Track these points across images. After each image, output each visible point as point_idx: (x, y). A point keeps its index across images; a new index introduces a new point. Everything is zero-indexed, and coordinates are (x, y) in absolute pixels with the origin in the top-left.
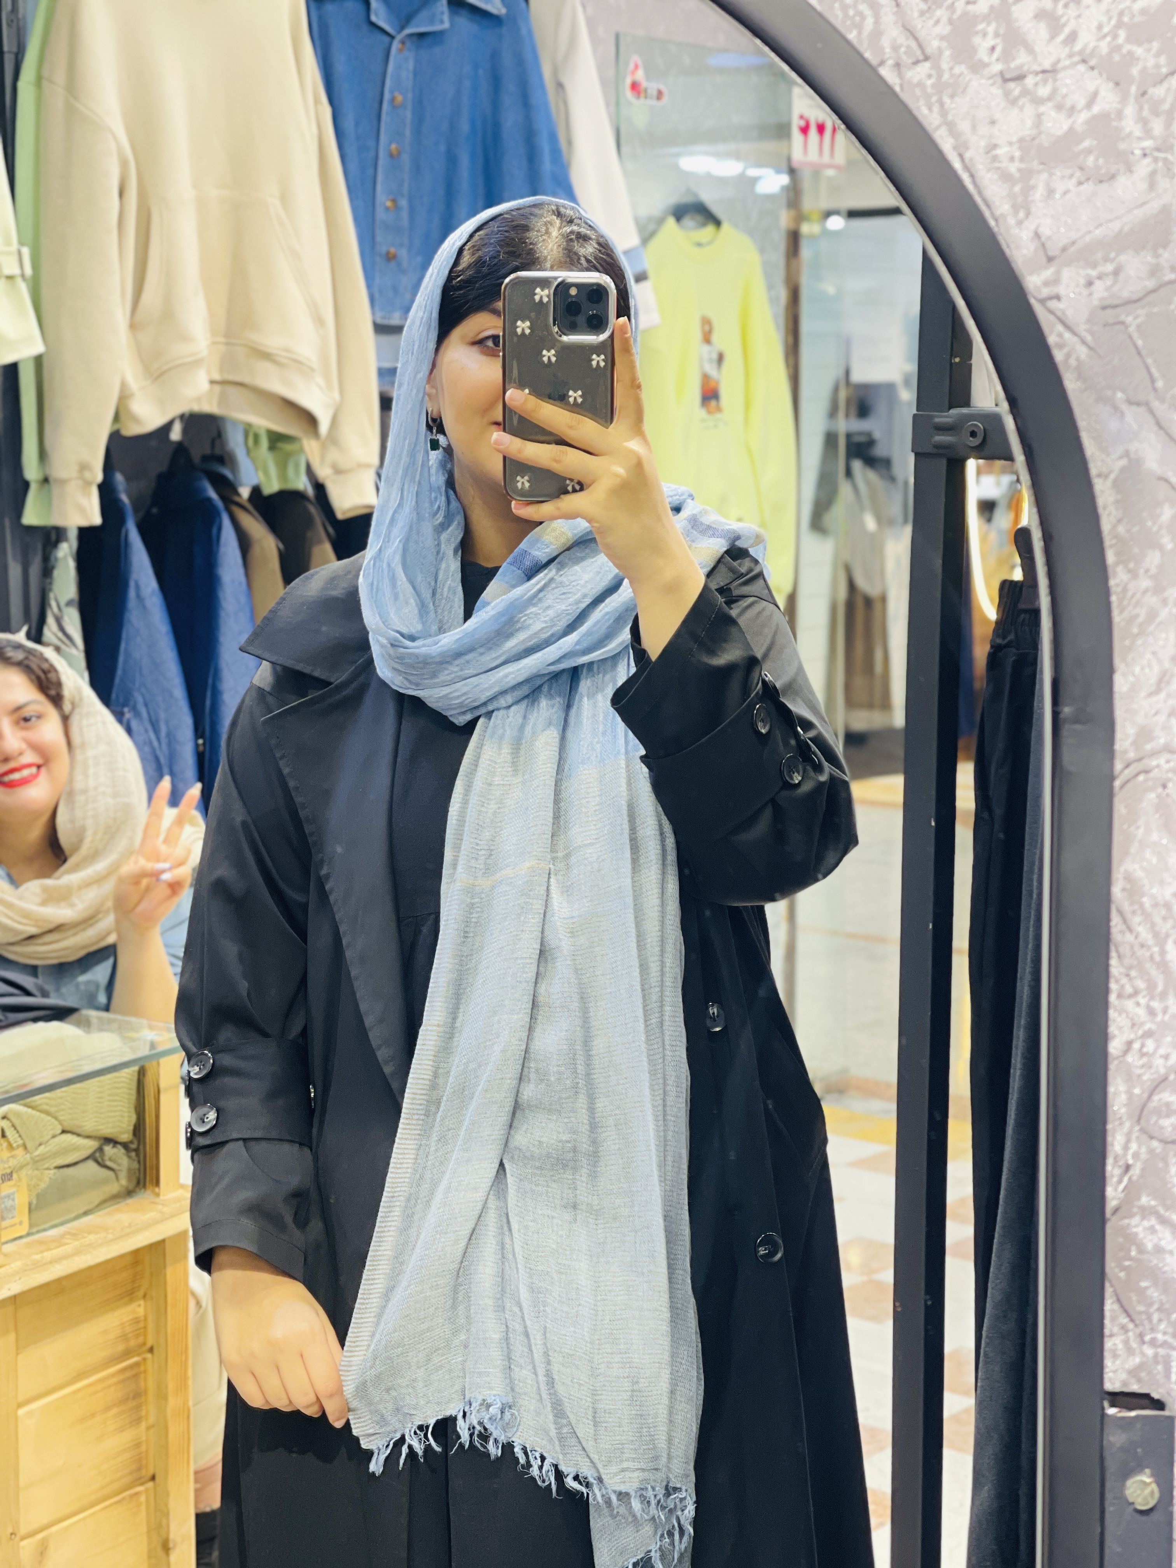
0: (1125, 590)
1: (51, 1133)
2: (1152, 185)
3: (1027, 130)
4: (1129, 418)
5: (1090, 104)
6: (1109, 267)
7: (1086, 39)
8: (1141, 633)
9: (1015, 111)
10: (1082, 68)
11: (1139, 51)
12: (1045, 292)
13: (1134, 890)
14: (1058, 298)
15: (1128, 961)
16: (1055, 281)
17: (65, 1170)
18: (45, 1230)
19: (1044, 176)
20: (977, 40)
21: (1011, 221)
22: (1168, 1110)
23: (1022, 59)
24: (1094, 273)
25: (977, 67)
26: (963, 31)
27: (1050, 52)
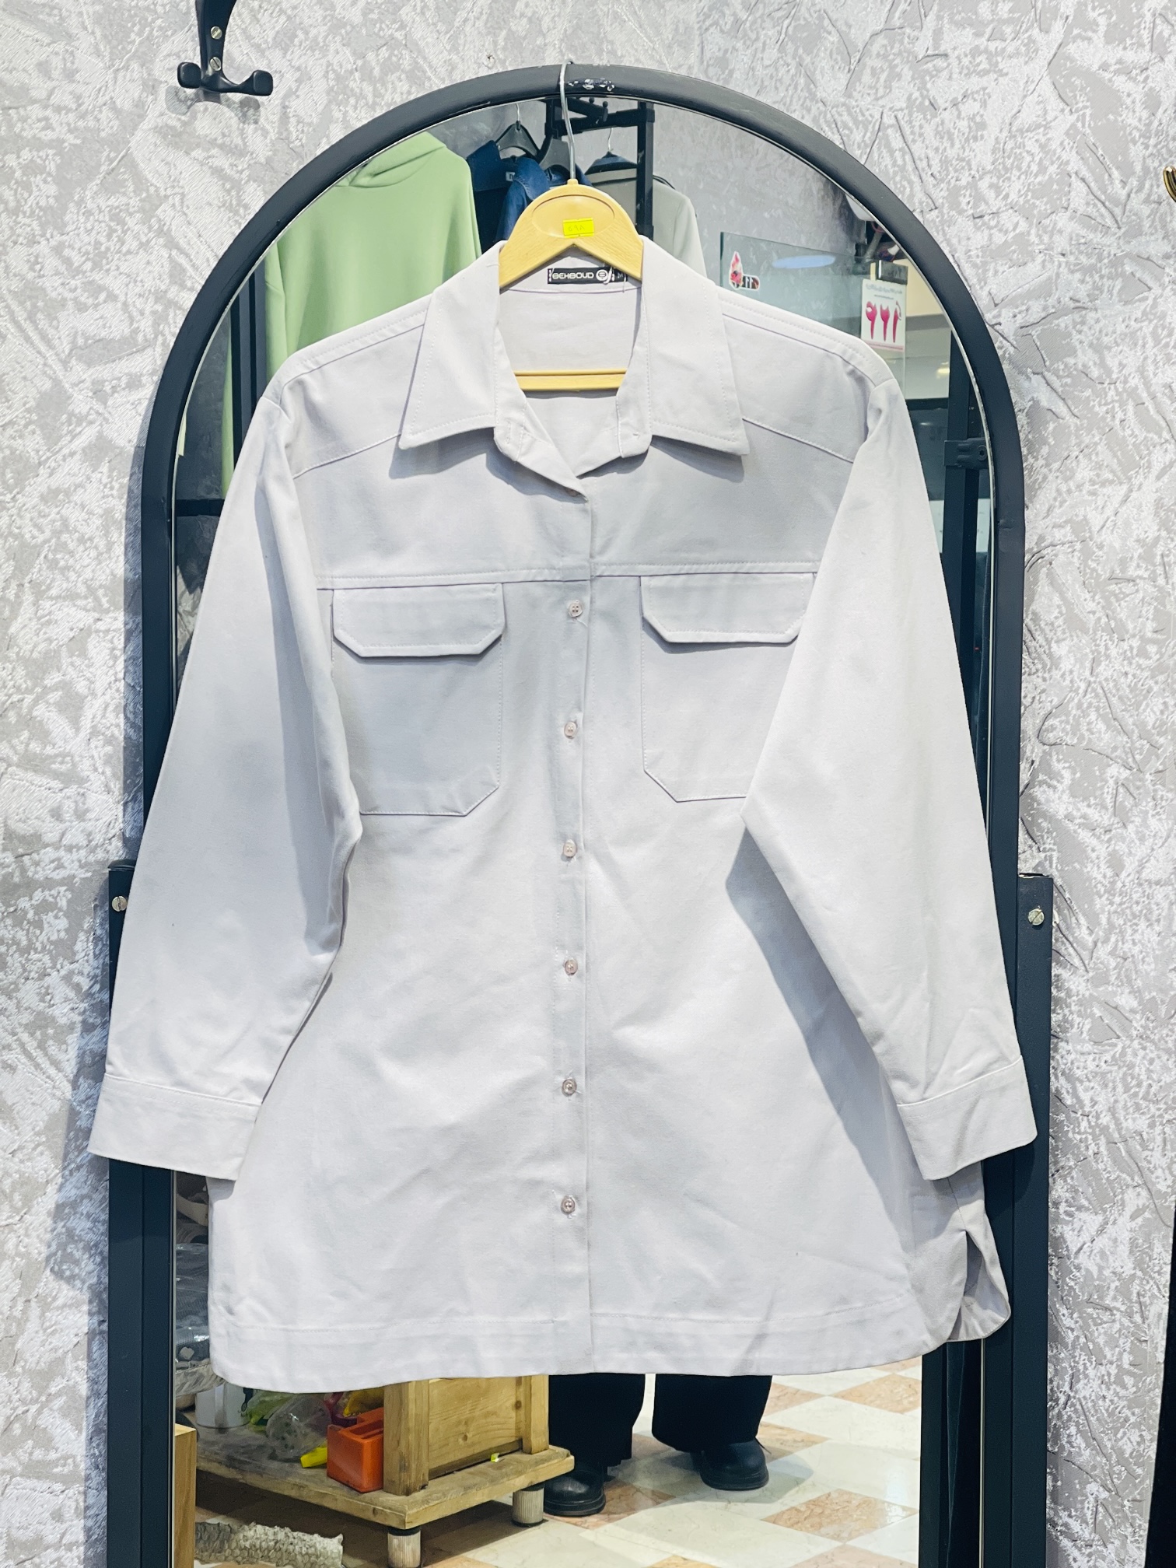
0: (1032, 467)
2: (1044, 267)
3: (985, 242)
4: (1033, 381)
5: (1014, 229)
6: (1024, 308)
8: (1040, 488)
9: (979, 233)
10: (1011, 211)
11: (1037, 203)
12: (994, 322)
13: (1036, 618)
14: (1000, 324)
15: (1034, 655)
16: (999, 315)
19: (993, 264)
20: (961, 199)
21: (978, 287)
22: (1053, 728)
23: (983, 207)
24: (1017, 311)
25: (961, 212)
26: (954, 194)
27: (996, 204)
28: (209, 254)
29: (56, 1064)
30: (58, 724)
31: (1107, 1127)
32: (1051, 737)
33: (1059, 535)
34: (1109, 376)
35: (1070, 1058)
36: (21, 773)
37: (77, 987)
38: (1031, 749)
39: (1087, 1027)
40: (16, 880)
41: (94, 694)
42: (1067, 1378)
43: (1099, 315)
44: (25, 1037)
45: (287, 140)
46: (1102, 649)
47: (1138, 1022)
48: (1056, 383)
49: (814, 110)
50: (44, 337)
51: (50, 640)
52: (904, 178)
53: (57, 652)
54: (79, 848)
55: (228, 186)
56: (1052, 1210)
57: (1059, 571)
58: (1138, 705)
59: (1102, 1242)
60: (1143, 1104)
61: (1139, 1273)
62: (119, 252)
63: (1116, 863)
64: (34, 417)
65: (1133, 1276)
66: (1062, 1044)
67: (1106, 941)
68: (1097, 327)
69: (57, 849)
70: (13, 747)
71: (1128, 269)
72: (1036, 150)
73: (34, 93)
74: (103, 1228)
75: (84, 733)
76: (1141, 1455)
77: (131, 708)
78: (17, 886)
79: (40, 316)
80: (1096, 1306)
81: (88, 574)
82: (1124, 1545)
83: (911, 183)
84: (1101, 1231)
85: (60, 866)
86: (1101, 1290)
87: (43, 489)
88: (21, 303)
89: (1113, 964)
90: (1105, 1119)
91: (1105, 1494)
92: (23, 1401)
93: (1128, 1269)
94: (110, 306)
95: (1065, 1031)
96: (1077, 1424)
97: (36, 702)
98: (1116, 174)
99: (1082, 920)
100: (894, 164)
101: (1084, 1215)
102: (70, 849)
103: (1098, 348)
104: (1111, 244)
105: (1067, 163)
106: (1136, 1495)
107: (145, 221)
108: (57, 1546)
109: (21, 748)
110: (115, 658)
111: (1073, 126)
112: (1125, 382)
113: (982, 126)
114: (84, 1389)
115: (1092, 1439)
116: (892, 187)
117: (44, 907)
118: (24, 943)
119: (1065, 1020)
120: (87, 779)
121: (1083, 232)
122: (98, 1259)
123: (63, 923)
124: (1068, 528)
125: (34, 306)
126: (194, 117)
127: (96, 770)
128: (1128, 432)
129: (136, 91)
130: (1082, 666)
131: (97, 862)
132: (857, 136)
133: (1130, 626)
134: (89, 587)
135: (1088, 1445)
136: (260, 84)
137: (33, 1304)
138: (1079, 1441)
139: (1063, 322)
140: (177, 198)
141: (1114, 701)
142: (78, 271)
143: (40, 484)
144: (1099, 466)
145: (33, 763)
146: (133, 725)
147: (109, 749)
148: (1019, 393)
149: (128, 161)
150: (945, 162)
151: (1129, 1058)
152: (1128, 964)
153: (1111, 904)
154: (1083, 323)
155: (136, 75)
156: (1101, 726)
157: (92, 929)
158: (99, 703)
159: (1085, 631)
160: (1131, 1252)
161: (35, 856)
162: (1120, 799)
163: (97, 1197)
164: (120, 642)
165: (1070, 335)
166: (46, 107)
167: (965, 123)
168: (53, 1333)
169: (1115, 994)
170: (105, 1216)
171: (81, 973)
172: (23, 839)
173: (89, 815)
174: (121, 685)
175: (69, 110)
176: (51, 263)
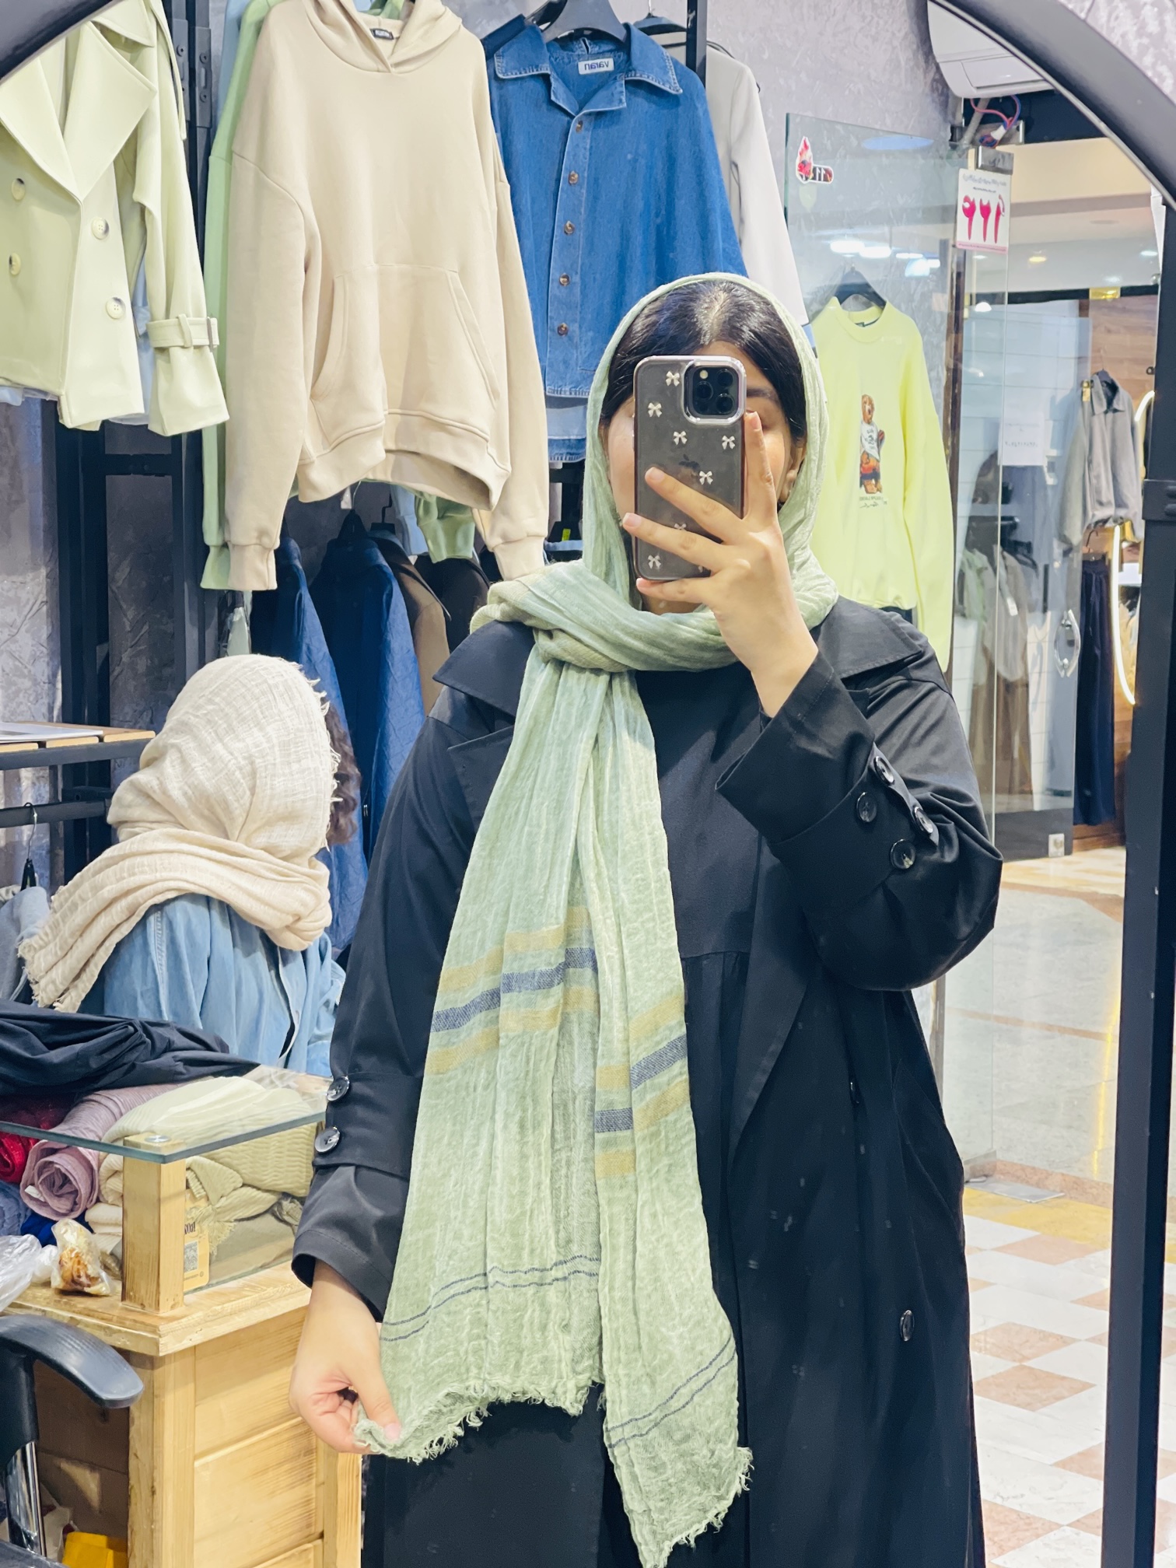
1: (233, 1186)
17: (245, 1223)
18: (224, 1282)
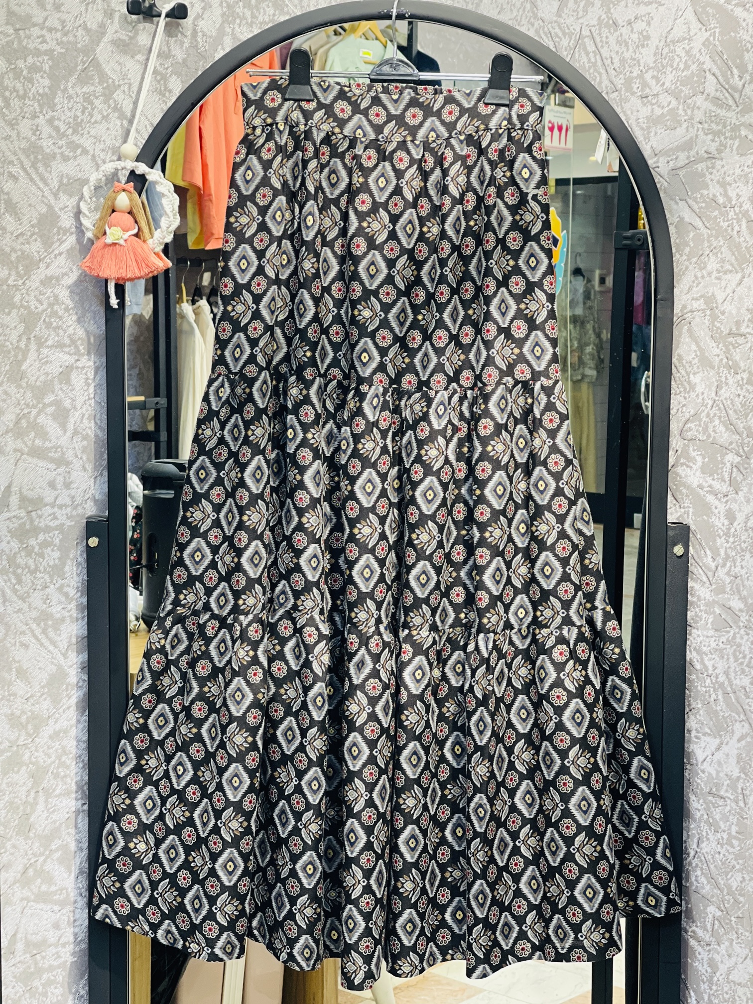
0: (679, 260)
2: (687, 130)
3: (649, 114)
4: (680, 205)
5: (668, 106)
6: (674, 157)
7: (667, 84)
8: (683, 274)
9: (645, 107)
10: (666, 94)
11: (683, 89)
12: (655, 165)
13: (680, 358)
14: (658, 167)
16: (657, 162)
19: (654, 128)
20: (633, 85)
21: (644, 143)
22: (690, 429)
23: (648, 90)
24: (669, 159)
25: (633, 94)
26: (628, 82)
27: (656, 89)
28: (147, 123)
29: (53, 643)
30: (53, 429)
31: (723, 684)
32: (689, 435)
33: (695, 305)
34: (730, 202)
35: (699, 640)
36: (30, 459)
37: (66, 595)
38: (675, 442)
39: (710, 620)
40: (27, 527)
41: (75, 408)
42: (696, 840)
43: (724, 162)
44: (34, 626)
45: (196, 47)
46: (723, 379)
47: (744, 617)
48: (695, 207)
49: (536, 24)
50: (42, 179)
51: (47, 374)
52: (595, 70)
53: (52, 381)
54: (66, 506)
55: (158, 78)
56: (687, 735)
57: (696, 328)
58: (747, 415)
59: (719, 755)
60: (747, 669)
61: (743, 776)
62: (89, 122)
63: (731, 517)
64: (36, 230)
65: (739, 778)
66: (694, 631)
67: (724, 565)
68: (723, 171)
69: (53, 507)
70: (25, 443)
71: (743, 133)
72: (683, 54)
73: (34, 20)
74: (84, 746)
75: (68, 434)
76: (743, 889)
77: (98, 416)
78: (28, 531)
79: (39, 165)
80: (714, 795)
81: (71, 331)
82: (731, 944)
83: (600, 74)
84: (718, 749)
85: (55, 518)
86: (717, 785)
87: (43, 277)
88: (28, 157)
89: (728, 580)
90: (722, 678)
91: (719, 913)
92: (34, 855)
93: (736, 773)
94: (84, 157)
95: (696, 622)
96: (702, 869)
97: (38, 414)
98: (735, 71)
99: (708, 552)
100: (589, 61)
101: (707, 739)
102: (60, 507)
103: (723, 184)
104: (731, 117)
105: (704, 63)
106: (740, 914)
107: (106, 102)
108: (56, 945)
109: (29, 443)
110: (88, 385)
111: (707, 39)
112: (741, 207)
113: (648, 38)
114: (73, 846)
115: (711, 878)
116: (588, 77)
117: (45, 544)
118: (33, 567)
119: (697, 616)
120: (71, 463)
121: (714, 109)
122: (81, 765)
123: (57, 554)
124: (702, 300)
125: (36, 158)
126: (136, 34)
127: (77, 456)
128: (742, 239)
129: (100, 17)
130: (710, 389)
131: (78, 515)
132: (565, 42)
133: (742, 364)
134: (71, 340)
135: (709, 882)
136: (179, 12)
137: (41, 794)
138: (703, 880)
139: (700, 167)
140: (126, 87)
141: (731, 412)
142: (64, 135)
143: (41, 273)
144: (723, 261)
145: (37, 453)
146: (100, 428)
147: (85, 443)
148: (670, 212)
149: (95, 63)
150: (623, 61)
151: (738, 640)
152: (738, 581)
153: (728, 542)
154: (713, 168)
155: (100, 7)
156: (722, 429)
157: (75, 557)
158: (77, 414)
159: (713, 368)
160: (738, 762)
161: (39, 512)
162: (734, 475)
163: (81, 726)
164: (91, 375)
165: (704, 175)
166: (42, 29)
167: (636, 36)
168: (54, 812)
169: (729, 599)
170: (85, 738)
171: (69, 586)
172: (31, 501)
173: (72, 486)
174: (92, 402)
175: (57, 30)
176: (46, 130)
